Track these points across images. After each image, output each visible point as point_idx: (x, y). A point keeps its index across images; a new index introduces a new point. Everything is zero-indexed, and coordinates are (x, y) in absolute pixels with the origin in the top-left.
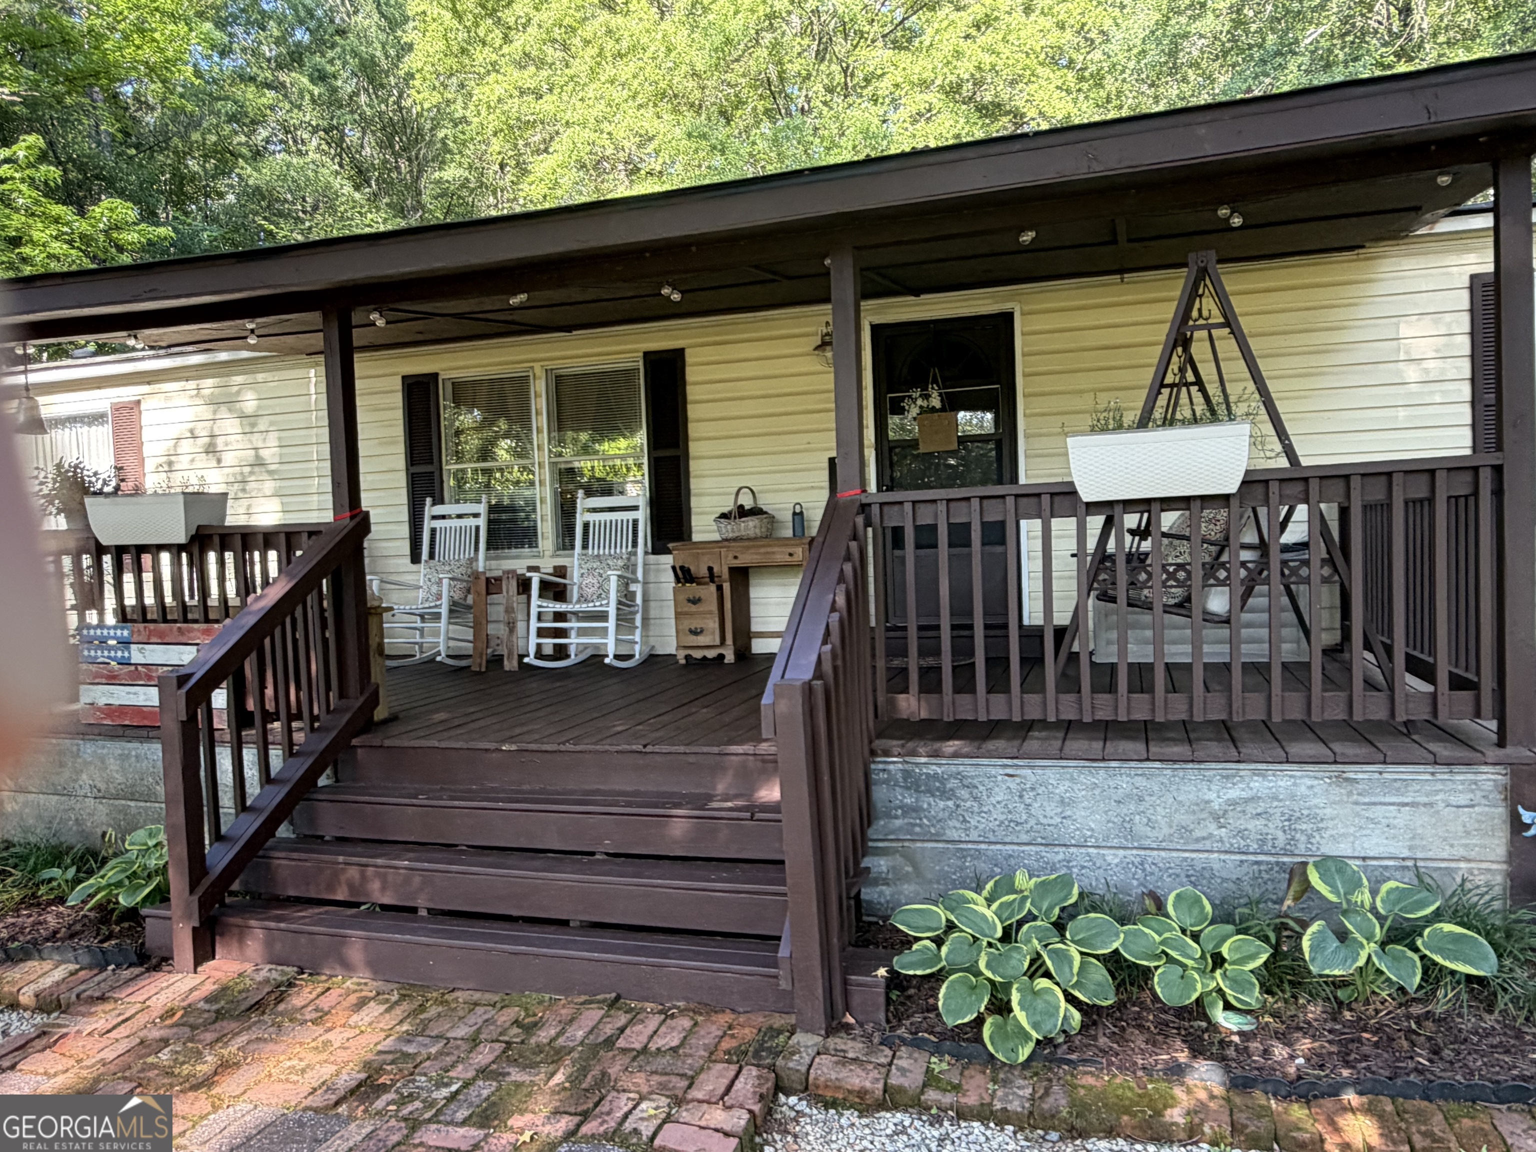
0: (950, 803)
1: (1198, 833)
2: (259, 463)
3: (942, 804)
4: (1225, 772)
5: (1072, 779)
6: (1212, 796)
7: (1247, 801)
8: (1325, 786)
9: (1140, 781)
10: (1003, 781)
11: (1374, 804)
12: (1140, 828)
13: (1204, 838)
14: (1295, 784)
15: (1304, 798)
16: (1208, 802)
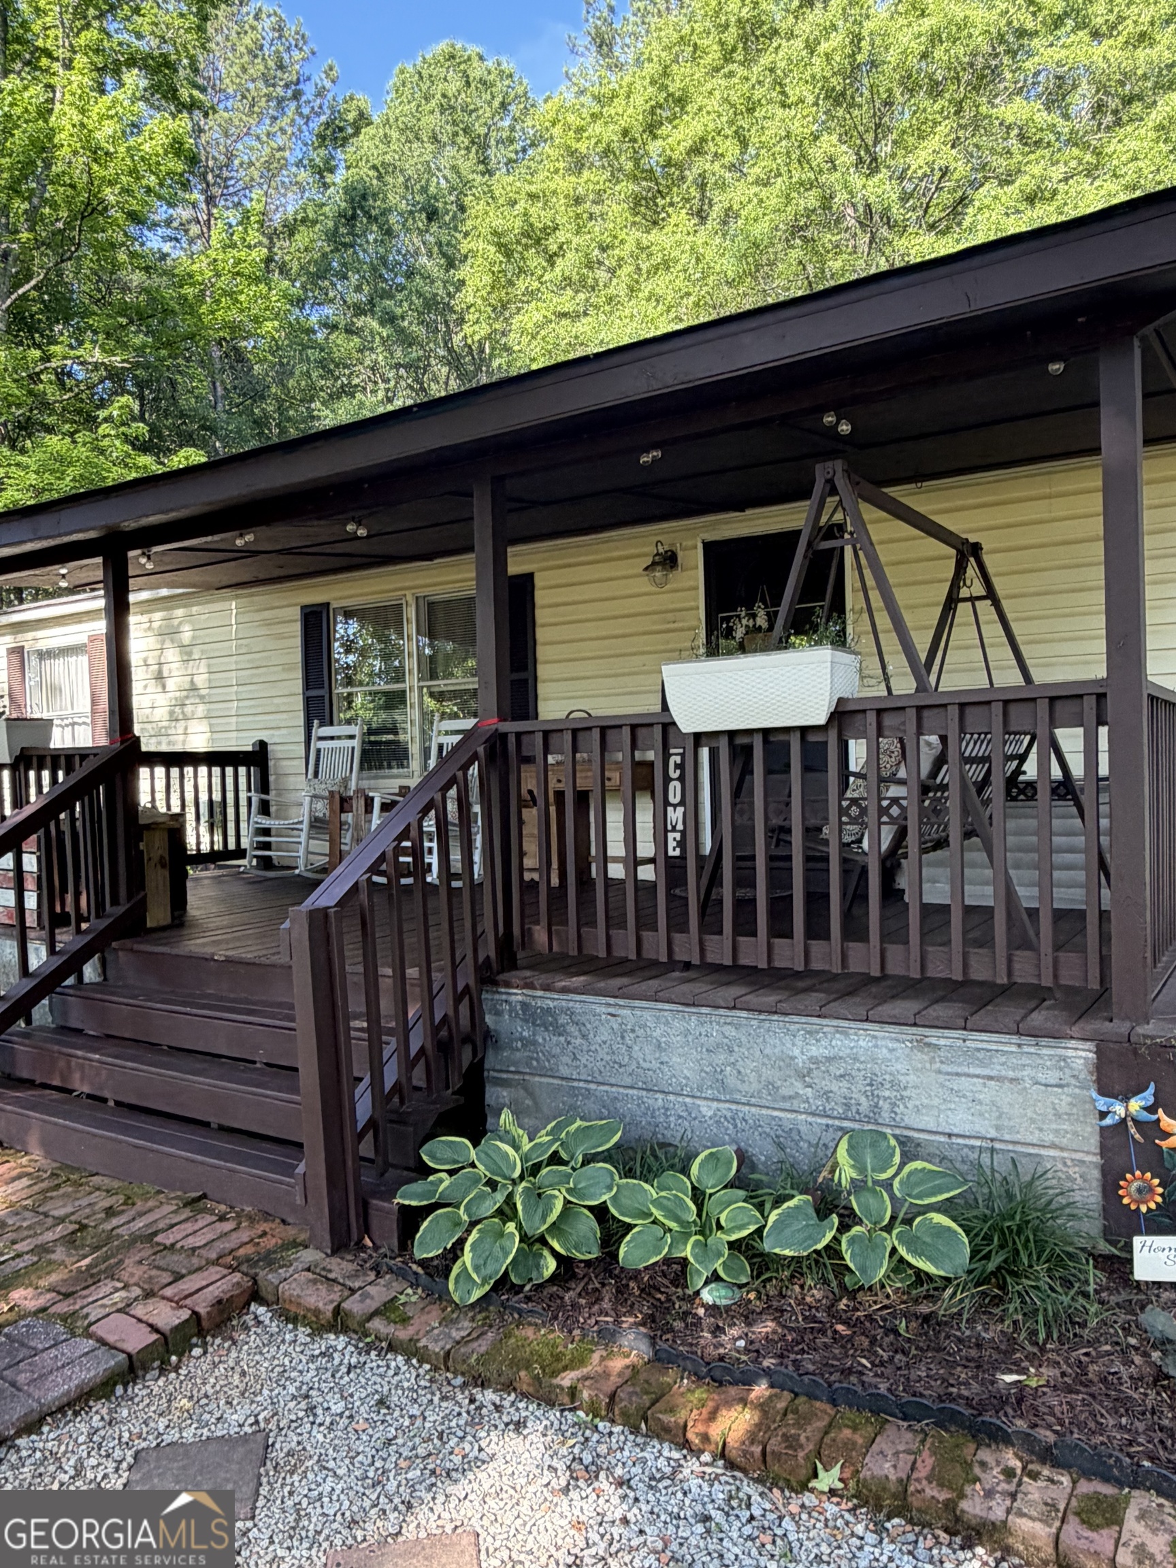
0: (562, 1039)
1: (784, 1091)
2: (194, 688)
3: (555, 1039)
4: (808, 1027)
5: (667, 1023)
6: (796, 1052)
7: (829, 1059)
8: (907, 1051)
9: (730, 1031)
10: (608, 1021)
11: (957, 1074)
12: (732, 1081)
13: (790, 1097)
14: (876, 1046)
15: (885, 1060)
16: (793, 1058)
